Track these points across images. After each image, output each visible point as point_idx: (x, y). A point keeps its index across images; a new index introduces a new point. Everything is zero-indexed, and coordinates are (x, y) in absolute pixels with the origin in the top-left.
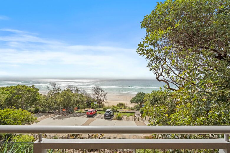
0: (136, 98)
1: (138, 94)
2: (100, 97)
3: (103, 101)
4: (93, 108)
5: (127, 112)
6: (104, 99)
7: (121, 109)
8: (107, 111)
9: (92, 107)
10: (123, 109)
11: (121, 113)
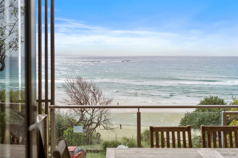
1: (202, 103)
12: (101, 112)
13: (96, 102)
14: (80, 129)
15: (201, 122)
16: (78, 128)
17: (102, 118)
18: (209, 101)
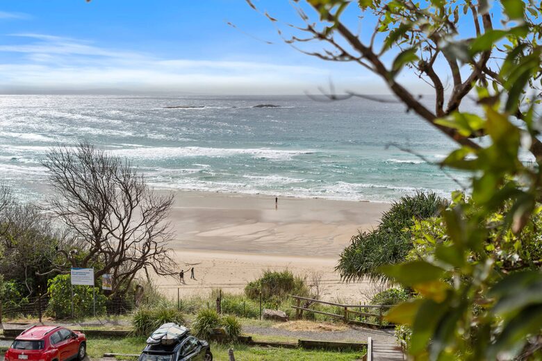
0: (381, 241)
1: (396, 209)
2: (118, 233)
3: (142, 262)
4: (61, 315)
5: (308, 346)
6: (147, 244)
7: (268, 317)
8: (155, 336)
9: (57, 308)
10: (283, 320)
11: (270, 350)
12: (148, 231)
13: (132, 209)
14: (87, 275)
15: (390, 257)
16: (81, 274)
17: (151, 247)
18: (412, 206)
